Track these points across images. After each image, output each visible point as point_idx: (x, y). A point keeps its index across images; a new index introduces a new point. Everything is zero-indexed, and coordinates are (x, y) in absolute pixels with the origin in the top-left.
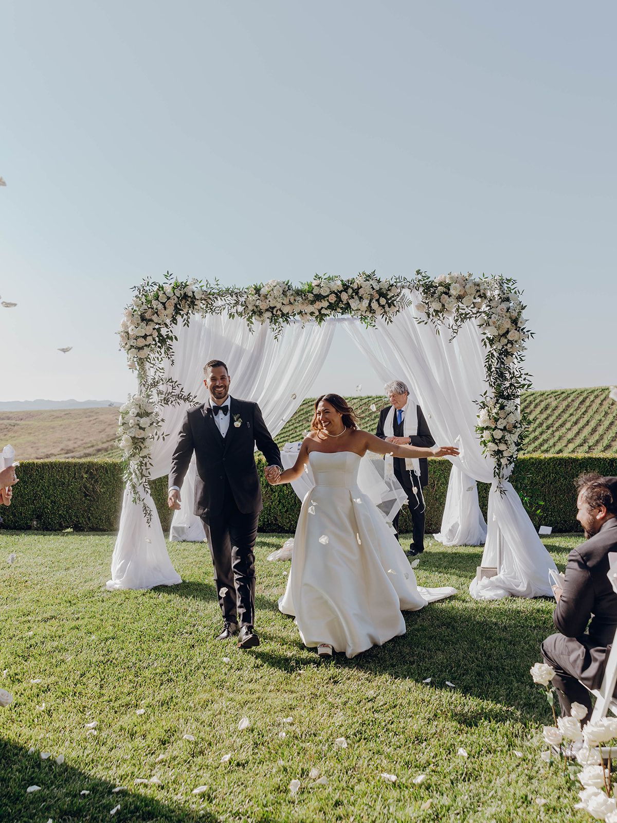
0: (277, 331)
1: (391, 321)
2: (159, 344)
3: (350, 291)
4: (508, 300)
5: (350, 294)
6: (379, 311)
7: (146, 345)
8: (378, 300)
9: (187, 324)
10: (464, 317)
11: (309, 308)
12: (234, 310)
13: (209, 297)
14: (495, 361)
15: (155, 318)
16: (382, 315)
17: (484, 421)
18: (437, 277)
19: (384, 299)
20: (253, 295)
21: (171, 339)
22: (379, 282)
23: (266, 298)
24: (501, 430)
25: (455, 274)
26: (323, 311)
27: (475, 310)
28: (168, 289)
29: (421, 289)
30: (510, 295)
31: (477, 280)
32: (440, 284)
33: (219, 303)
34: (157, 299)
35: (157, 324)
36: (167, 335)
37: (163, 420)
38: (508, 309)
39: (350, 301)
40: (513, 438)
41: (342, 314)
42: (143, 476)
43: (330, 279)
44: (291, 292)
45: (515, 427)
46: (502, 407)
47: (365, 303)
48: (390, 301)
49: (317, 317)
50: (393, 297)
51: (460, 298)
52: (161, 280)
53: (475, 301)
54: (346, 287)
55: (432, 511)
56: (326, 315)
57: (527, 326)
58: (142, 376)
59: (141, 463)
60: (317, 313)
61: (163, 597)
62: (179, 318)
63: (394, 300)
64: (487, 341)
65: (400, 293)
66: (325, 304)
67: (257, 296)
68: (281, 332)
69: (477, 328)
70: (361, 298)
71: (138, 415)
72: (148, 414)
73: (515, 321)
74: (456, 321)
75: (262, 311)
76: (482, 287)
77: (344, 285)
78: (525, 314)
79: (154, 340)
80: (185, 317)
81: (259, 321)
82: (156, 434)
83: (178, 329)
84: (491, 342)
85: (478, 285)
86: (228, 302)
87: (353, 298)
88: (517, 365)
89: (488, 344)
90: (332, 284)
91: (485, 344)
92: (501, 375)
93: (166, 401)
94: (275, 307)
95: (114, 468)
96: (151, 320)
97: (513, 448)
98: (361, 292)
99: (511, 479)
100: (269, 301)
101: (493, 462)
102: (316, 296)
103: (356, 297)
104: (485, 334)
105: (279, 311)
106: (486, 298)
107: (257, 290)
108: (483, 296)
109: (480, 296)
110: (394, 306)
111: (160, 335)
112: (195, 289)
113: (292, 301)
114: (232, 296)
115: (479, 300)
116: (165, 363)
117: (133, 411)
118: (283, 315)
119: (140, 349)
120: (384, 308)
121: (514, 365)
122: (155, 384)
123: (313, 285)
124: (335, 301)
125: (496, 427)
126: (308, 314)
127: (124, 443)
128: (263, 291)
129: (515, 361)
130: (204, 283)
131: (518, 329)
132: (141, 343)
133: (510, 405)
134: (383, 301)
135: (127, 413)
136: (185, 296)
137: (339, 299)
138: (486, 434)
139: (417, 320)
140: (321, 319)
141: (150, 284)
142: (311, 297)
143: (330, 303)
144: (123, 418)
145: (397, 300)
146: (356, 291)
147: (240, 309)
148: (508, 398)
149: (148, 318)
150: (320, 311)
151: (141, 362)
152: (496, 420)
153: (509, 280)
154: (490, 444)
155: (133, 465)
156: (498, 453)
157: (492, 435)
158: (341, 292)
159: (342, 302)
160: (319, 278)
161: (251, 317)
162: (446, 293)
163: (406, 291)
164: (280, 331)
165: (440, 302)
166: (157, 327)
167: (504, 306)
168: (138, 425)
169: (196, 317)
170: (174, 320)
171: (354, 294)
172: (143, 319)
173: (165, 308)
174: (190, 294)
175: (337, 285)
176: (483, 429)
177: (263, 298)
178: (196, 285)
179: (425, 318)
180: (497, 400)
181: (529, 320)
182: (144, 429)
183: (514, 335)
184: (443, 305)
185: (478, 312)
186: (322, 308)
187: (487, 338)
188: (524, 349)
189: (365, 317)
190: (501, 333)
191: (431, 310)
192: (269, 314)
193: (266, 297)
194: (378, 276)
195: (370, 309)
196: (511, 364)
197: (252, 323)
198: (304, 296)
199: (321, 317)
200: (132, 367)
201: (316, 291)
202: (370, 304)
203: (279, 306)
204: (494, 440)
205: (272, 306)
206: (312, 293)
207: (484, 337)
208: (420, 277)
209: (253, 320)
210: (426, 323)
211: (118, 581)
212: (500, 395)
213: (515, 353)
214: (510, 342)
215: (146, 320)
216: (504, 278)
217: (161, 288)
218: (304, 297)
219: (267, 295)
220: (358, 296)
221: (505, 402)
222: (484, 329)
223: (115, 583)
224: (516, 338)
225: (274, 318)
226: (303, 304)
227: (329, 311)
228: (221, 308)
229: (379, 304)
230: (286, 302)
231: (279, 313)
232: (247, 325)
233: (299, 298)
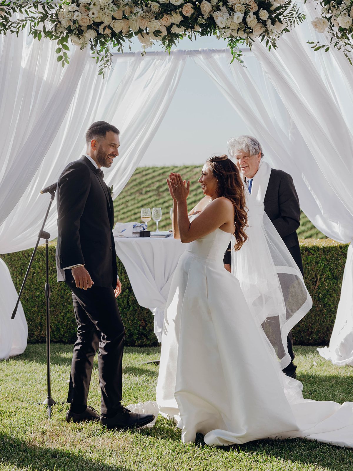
0: (103, 62)
1: (275, 46)
5: (214, 4)
6: (258, 30)
8: (256, 14)
12: (40, 27)
16: (261, 37)
19: (265, 11)
20: (68, 4)
23: (89, 9)
26: (175, 30)
33: (17, 16)
39: (216, 15)
41: (202, 34)
47: (238, 16)
48: (273, 16)
49: (164, 39)
50: (278, 8)
56: (177, 36)
60: (165, 33)
63: (280, 14)
65: (289, 3)
66: (177, 18)
67: (74, 5)
68: (109, 63)
70: (231, 10)
75: (82, 28)
81: (77, 44)
86: (31, 15)
87: (220, 10)
94: (102, 23)
100: (93, 14)
102: (163, 5)
103: (224, 9)
105: (107, 29)
110: (281, 22)
113: (127, 14)
114: (36, 7)
118: (113, 34)
120: (266, 25)
124: (192, 15)
126: (152, 34)
134: (264, 14)
137: (198, 11)
139: (314, 45)
140: (171, 42)
142: (155, 7)
143: (184, 17)
145: (285, 14)
147: (49, 26)
150: (169, 29)
158: (200, 1)
159: (203, 15)
161: (65, 39)
164: (108, 61)
165: (349, 15)
171: (221, 4)
177: (83, 8)
179: (324, 39)
186: (173, 24)
189: (236, 38)
191: (336, 29)
192: (91, 35)
193: (87, 7)
195: (245, 27)
197: (66, 48)
198: (146, 6)
199: (170, 39)
202: (244, 19)
203: (107, 21)
205: (98, 20)
206: (158, 2)
209: (69, 43)
210: (327, 50)
218: (145, 8)
219: (90, 4)
220: (227, 7)
225: (100, 38)
226: (144, 18)
227: (183, 28)
228: (20, 25)
229: (258, 19)
230: (118, 14)
231: (108, 31)
232: (59, 50)
233: (138, 10)
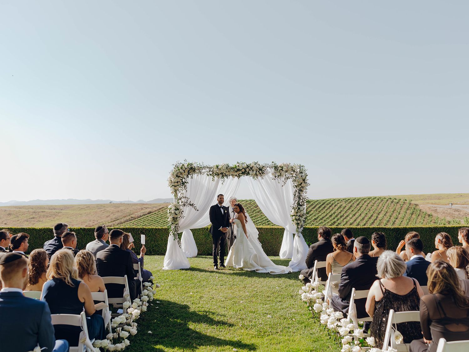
0: (223, 181)
1: (263, 179)
2: (182, 185)
3: (249, 168)
4: (302, 173)
6: (259, 175)
7: (178, 185)
8: (259, 172)
9: (192, 178)
10: (288, 178)
11: (236, 174)
12: (209, 173)
13: (200, 169)
14: (297, 193)
15: (181, 176)
16: (260, 177)
17: (293, 213)
18: (279, 164)
20: (215, 168)
21: (186, 183)
22: (259, 165)
23: (220, 170)
24: (299, 216)
25: (285, 163)
26: (240, 175)
27: (291, 176)
28: (186, 166)
29: (273, 168)
30: (303, 171)
31: (292, 165)
32: (280, 167)
33: (203, 171)
34: (182, 169)
35: (182, 178)
36: (185, 182)
37: (183, 211)
38: (302, 176)
39: (250, 171)
40: (302, 219)
41: (246, 176)
42: (176, 231)
43: (243, 163)
44: (229, 168)
45: (303, 215)
46: (299, 209)
47: (255, 172)
49: (238, 177)
51: (286, 171)
52: (183, 162)
53: (291, 172)
54: (248, 167)
55: (277, 247)
56: (240, 176)
57: (308, 182)
58: (176, 195)
59: (175, 226)
60: (238, 175)
61: (184, 271)
62: (189, 176)
64: (295, 186)
65: (266, 169)
66: (241, 172)
67: (217, 169)
69: (292, 182)
70: (253, 171)
71: (175, 210)
72: (178, 209)
73: (304, 180)
74: (285, 179)
75: (219, 174)
76: (293, 168)
77: (247, 166)
78: (307, 178)
79: (180, 183)
80: (191, 175)
81: (217, 177)
82: (181, 216)
83: (189, 180)
84: (296, 186)
85: (292, 167)
86: (207, 170)
88: (305, 195)
89: (295, 187)
90: (243, 165)
91: (294, 188)
92: (299, 198)
93: (184, 205)
95: (152, 230)
96: (180, 177)
97: (303, 222)
98: (253, 168)
99: (302, 233)
101: (296, 226)
103: (251, 170)
104: (294, 184)
106: (295, 172)
107: (217, 167)
108: (294, 171)
109: (293, 171)
110: (264, 173)
111: (182, 181)
112: (195, 166)
113: (229, 171)
114: (208, 168)
115: (292, 172)
116: (184, 191)
117: (174, 208)
118: (226, 175)
119: (175, 186)
120: (261, 174)
121: (304, 195)
122: (180, 199)
123: (237, 165)
124: (244, 171)
125: (297, 215)
126: (235, 176)
127: (170, 219)
128: (219, 167)
129: (304, 193)
130: (198, 163)
131: (305, 183)
132: (176, 184)
133: (301, 208)
134: (260, 172)
135: (171, 209)
136: (192, 168)
137: (246, 171)
138: (294, 217)
139: (272, 178)
140: (239, 177)
141: (179, 163)
142: (236, 169)
144: (169, 211)
145: (265, 171)
146: (251, 168)
147: (211, 173)
148: (301, 206)
149: (179, 176)
150: (239, 174)
151: (176, 191)
152: (297, 213)
153: (303, 166)
154: (295, 221)
155: (173, 227)
156: (298, 224)
157: (296, 218)
158: (246, 168)
160: (239, 163)
161: (214, 176)
162: (282, 170)
163: (268, 169)
165: (280, 172)
166: (181, 179)
167: (301, 175)
168: (175, 213)
169: (195, 176)
170: (188, 176)
172: (177, 176)
173: (185, 172)
174: (194, 167)
175: (245, 166)
176: (293, 216)
178: (196, 164)
179: (274, 177)
180: (298, 206)
181: (309, 180)
182: (177, 214)
183: (303, 185)
184: (281, 174)
185: (292, 176)
187: (295, 185)
188: (307, 189)
189: (254, 177)
190: (299, 184)
191: (277, 175)
192: (221, 175)
194: (259, 163)
195: (256, 174)
196: (303, 194)
197: (214, 178)
198: (234, 169)
199: (239, 176)
200: (172, 193)
201: (238, 168)
204: (296, 219)
205: (222, 172)
207: (294, 185)
208: (273, 164)
211: (167, 267)
212: (299, 204)
213: (304, 191)
214: (302, 187)
215: (178, 176)
216: (301, 165)
217: (183, 165)
221: (300, 207)
222: (294, 182)
223: (166, 267)
224: (305, 186)
225: (223, 176)
226: (233, 172)
227: (242, 174)
228: (204, 173)
229: (259, 173)
230: (227, 171)
231: (225, 175)
232: (213, 178)
233: (232, 170)
